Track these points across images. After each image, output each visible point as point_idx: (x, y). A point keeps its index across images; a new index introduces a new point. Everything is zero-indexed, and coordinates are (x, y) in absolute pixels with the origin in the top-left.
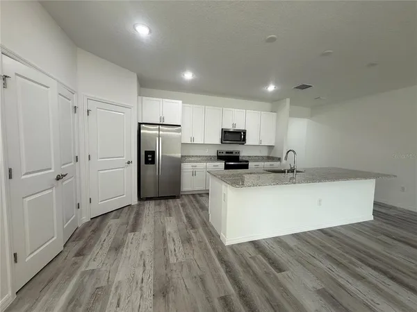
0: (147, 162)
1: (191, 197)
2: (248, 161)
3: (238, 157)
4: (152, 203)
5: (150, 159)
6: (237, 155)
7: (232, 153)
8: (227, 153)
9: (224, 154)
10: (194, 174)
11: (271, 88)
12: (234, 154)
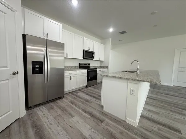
0: (34, 72)
1: (70, 94)
2: (97, 69)
3: (89, 67)
4: (43, 108)
5: (37, 69)
6: (89, 65)
7: (86, 64)
8: (84, 64)
9: (83, 65)
10: (71, 78)
11: (111, 30)
12: (87, 65)
